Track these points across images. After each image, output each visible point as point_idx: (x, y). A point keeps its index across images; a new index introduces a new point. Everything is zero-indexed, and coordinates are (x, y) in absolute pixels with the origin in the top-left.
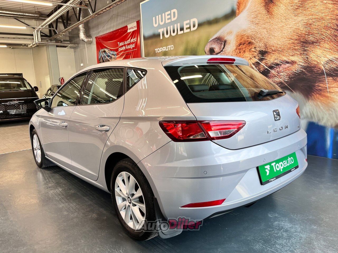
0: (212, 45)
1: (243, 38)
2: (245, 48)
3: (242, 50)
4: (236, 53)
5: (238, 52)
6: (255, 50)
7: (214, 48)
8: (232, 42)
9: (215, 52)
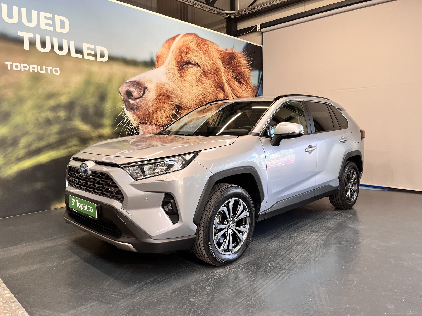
0: (129, 87)
1: (162, 91)
2: (164, 99)
3: (162, 101)
4: (157, 102)
5: (158, 102)
6: (173, 103)
7: (133, 92)
8: (152, 90)
9: (133, 96)
